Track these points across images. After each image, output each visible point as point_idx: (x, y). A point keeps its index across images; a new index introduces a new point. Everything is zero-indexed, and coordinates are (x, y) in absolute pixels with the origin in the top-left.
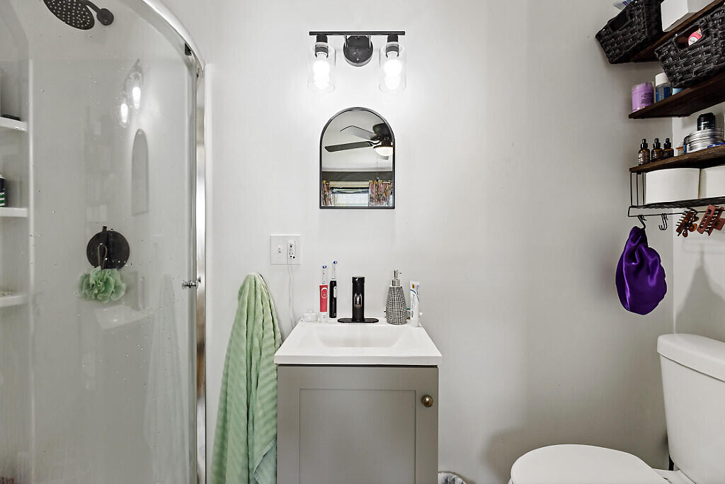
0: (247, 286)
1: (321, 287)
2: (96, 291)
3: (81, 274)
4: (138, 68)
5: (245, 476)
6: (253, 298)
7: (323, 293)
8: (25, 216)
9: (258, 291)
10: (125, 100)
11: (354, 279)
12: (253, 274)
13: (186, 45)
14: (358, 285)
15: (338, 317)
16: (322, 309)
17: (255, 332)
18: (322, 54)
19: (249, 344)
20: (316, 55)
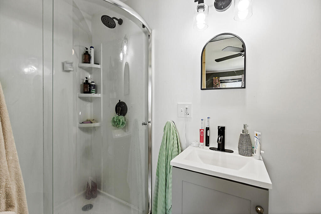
0: (167, 126)
1: (200, 130)
2: (116, 124)
3: (112, 117)
4: (126, 38)
5: (164, 211)
6: (169, 132)
7: (201, 133)
8: (100, 96)
9: (171, 129)
10: (122, 52)
11: (219, 127)
12: (169, 121)
13: (143, 25)
14: (221, 131)
15: (210, 147)
16: (201, 141)
17: (169, 148)
18: (201, 10)
19: (167, 152)
20: (198, 11)
